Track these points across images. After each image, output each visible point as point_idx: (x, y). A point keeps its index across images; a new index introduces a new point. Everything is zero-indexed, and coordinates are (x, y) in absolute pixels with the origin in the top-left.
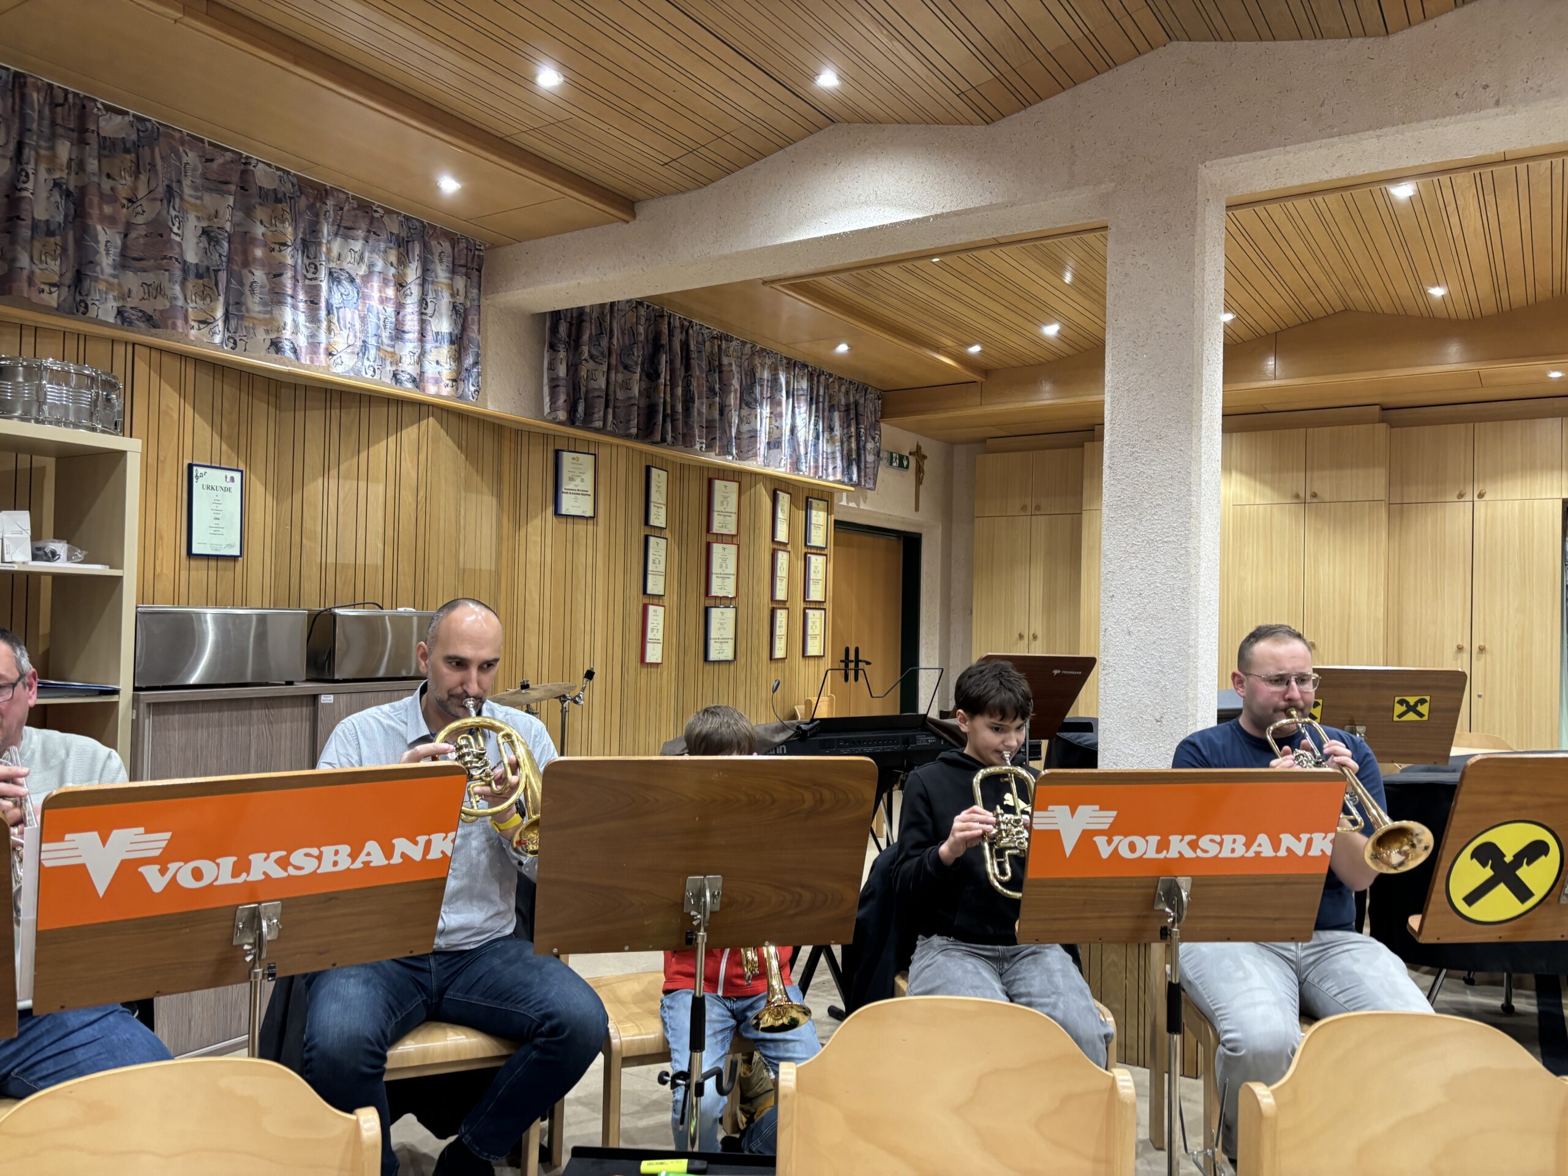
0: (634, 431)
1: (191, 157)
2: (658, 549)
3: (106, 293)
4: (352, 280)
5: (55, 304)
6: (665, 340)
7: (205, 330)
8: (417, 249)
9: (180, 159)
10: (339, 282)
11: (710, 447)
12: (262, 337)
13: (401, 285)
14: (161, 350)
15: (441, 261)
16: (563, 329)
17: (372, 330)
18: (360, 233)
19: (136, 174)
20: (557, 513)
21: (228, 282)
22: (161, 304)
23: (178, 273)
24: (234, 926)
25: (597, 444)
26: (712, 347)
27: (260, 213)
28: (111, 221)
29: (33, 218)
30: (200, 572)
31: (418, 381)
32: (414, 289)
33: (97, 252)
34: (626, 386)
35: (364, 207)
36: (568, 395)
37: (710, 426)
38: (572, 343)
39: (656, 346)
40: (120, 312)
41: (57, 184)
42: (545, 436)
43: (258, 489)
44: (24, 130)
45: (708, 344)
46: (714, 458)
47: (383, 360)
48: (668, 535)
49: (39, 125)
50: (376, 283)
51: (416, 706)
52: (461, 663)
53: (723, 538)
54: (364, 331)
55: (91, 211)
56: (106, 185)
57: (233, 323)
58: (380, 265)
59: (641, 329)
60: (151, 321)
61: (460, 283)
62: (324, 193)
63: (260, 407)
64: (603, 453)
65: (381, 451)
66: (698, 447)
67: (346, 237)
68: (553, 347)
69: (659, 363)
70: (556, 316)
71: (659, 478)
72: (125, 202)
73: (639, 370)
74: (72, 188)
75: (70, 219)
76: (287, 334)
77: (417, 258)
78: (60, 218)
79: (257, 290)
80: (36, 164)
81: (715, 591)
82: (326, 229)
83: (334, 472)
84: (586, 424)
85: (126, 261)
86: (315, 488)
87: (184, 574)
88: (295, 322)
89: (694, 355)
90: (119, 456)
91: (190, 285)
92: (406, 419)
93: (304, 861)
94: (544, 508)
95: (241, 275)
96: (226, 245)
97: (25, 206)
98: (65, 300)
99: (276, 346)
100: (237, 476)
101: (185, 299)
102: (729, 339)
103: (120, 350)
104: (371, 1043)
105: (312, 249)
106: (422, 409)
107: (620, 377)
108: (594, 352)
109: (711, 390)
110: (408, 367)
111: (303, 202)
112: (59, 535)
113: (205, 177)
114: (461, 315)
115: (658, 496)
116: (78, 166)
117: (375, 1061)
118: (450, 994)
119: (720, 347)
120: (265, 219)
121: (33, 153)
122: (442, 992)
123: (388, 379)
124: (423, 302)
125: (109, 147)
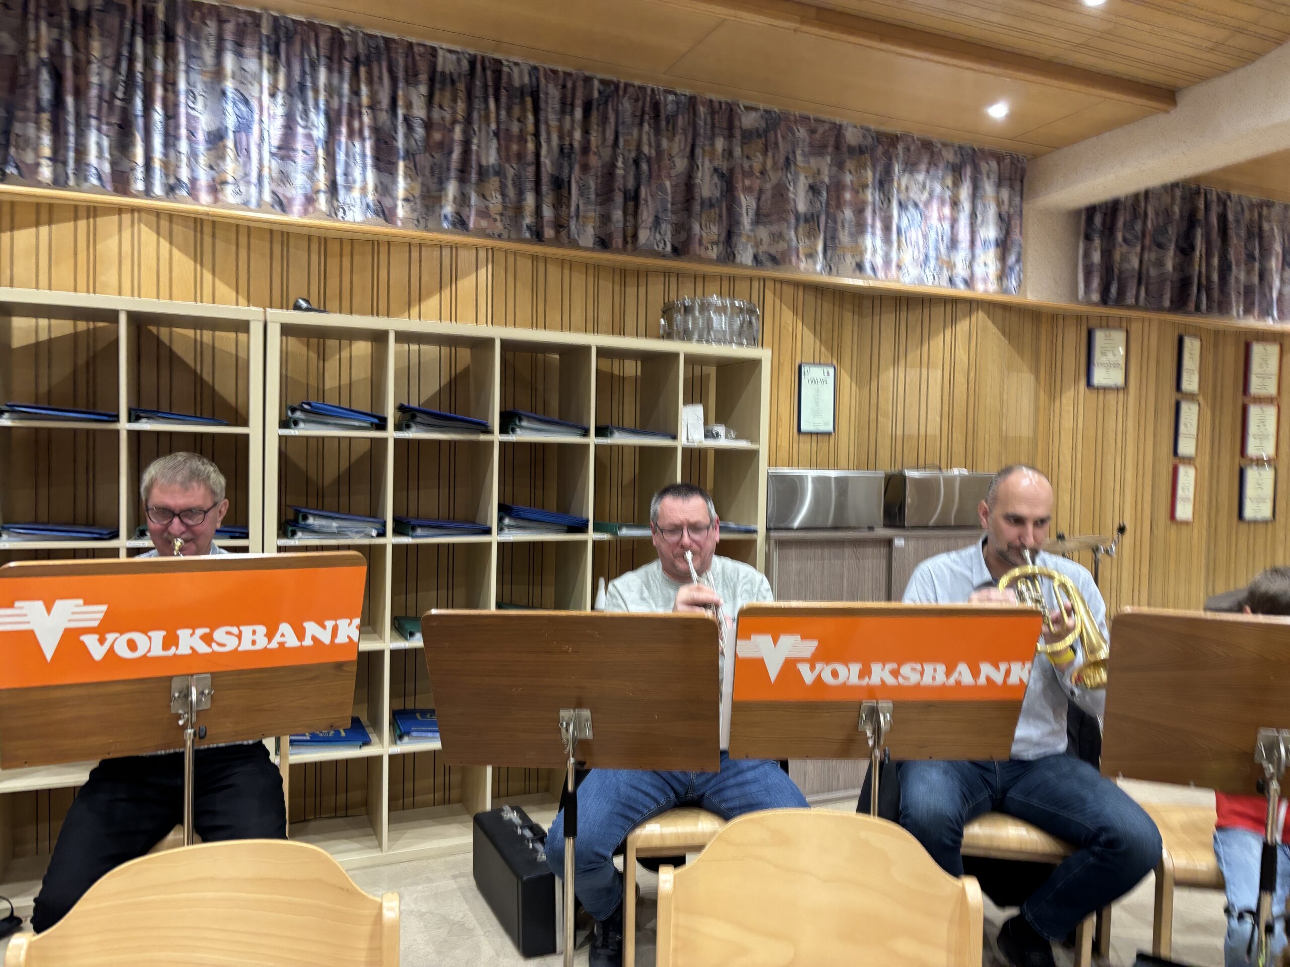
0: (1167, 303)
1: (802, 133)
2: (1190, 414)
3: (747, 244)
4: (916, 205)
5: (715, 257)
6: (1201, 215)
7: (810, 261)
8: (968, 171)
9: (793, 134)
10: (906, 208)
11: (1248, 311)
12: (850, 261)
13: (955, 204)
14: (782, 282)
15: (988, 177)
16: (1098, 220)
17: (931, 244)
18: (923, 167)
19: (765, 153)
20: (1089, 384)
21: (827, 222)
22: (782, 246)
23: (793, 221)
24: (859, 716)
25: (1129, 320)
26: (1252, 215)
27: (850, 165)
28: (748, 190)
29: (702, 197)
30: (806, 445)
31: (969, 283)
32: (966, 206)
33: (741, 215)
34: (1160, 263)
35: (927, 145)
36: (1101, 278)
37: (1248, 291)
38: (1107, 231)
39: (1191, 221)
40: (755, 257)
41: (716, 170)
42: (1079, 318)
43: (846, 379)
44: (695, 135)
45: (1247, 212)
46: (1253, 323)
47: (941, 268)
48: (1202, 401)
49: (705, 130)
50: (935, 205)
51: (979, 555)
52: (1018, 520)
53: (1261, 400)
54: (926, 246)
55: (737, 185)
56: (746, 166)
57: (829, 253)
58: (938, 189)
59: (1176, 209)
60: (775, 260)
61: (1005, 194)
62: (895, 139)
63: (848, 316)
64: (1135, 328)
65: (939, 344)
66: (1234, 313)
67: (911, 173)
68: (1088, 238)
69: (1194, 237)
70: (1091, 211)
71: (1192, 347)
72: (758, 174)
73: (1172, 247)
74: (725, 171)
75: (724, 194)
76: (868, 256)
77: (968, 178)
78: (718, 194)
79: (846, 225)
80: (703, 159)
81: (1252, 450)
82: (897, 168)
83: (902, 363)
84: (1120, 302)
85: (759, 218)
86: (887, 376)
87: (796, 446)
88: (874, 247)
89: (1232, 224)
90: (755, 364)
91: (800, 230)
92: (959, 314)
93: (910, 674)
94: (1076, 381)
95: (835, 215)
96: (825, 194)
97: (697, 190)
98: (721, 254)
99: (860, 267)
100: (831, 371)
101: (798, 240)
102: (1270, 205)
103: (755, 285)
104: (952, 822)
105: (886, 187)
106: (972, 305)
107: (1153, 256)
108: (1128, 236)
109: (1251, 257)
110: (961, 271)
111: (880, 150)
112: (719, 420)
113: (811, 145)
114: (1005, 222)
115: (1191, 362)
116: (729, 153)
117: (954, 836)
118: (1012, 794)
119: (1260, 215)
120: (853, 170)
121: (701, 150)
122: (1005, 791)
123: (944, 282)
124: (973, 215)
125: (748, 136)
